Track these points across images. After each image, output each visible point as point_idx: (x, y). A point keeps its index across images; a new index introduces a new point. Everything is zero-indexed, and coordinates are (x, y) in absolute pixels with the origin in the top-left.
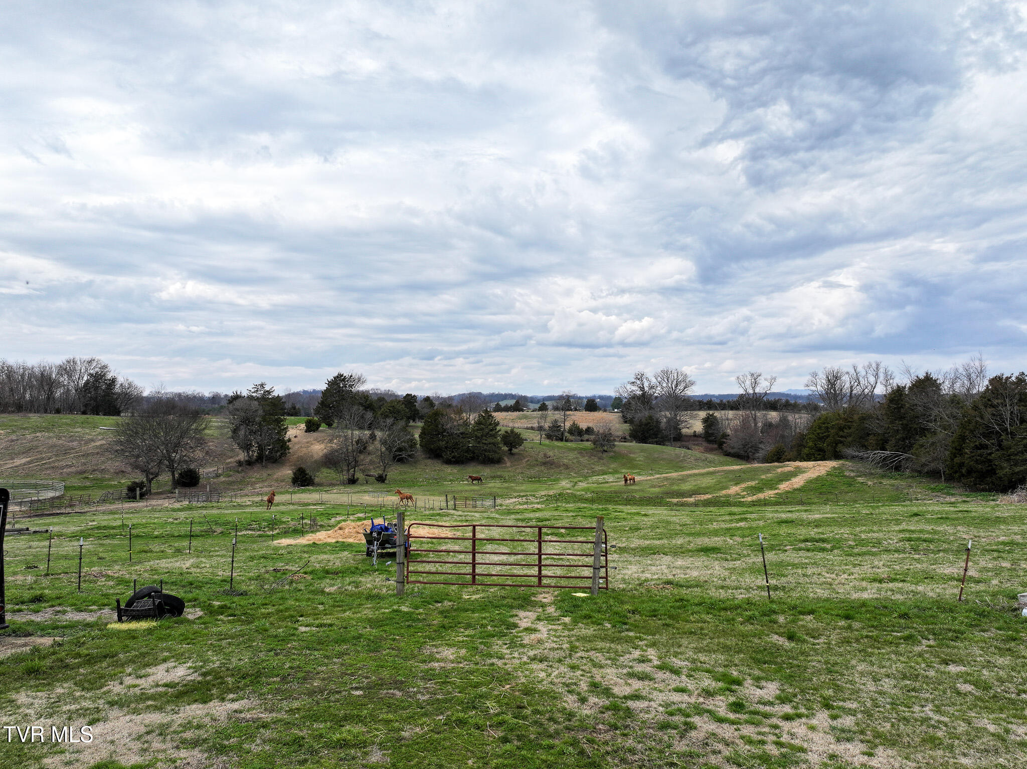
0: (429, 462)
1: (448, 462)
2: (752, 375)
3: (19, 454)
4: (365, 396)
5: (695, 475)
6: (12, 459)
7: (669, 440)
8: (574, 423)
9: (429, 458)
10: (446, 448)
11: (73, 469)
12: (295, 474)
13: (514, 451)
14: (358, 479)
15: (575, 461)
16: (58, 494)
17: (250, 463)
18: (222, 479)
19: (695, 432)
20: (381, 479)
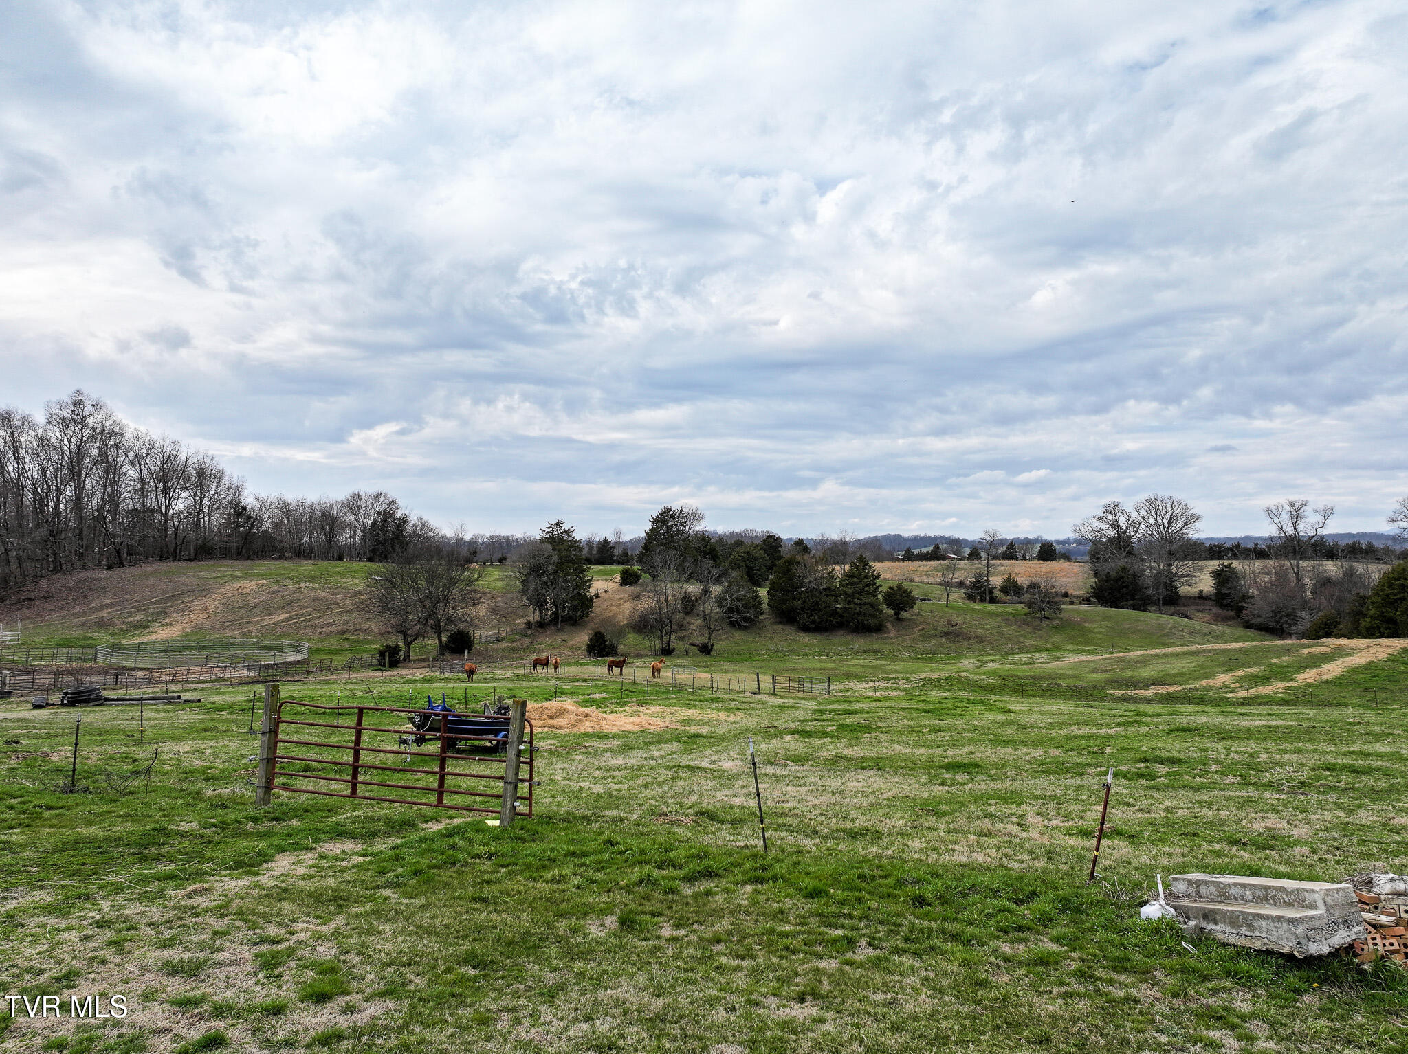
0: (780, 628)
1: (806, 629)
2: (1292, 504)
3: (278, 608)
4: (703, 538)
5: (1166, 655)
6: (271, 614)
7: (1155, 603)
8: (1009, 577)
9: (780, 623)
10: (803, 609)
11: (333, 629)
12: (591, 640)
13: (904, 615)
14: (674, 650)
15: (994, 631)
16: (299, 657)
17: (542, 625)
18: (504, 644)
19: (1201, 591)
20: (706, 650)
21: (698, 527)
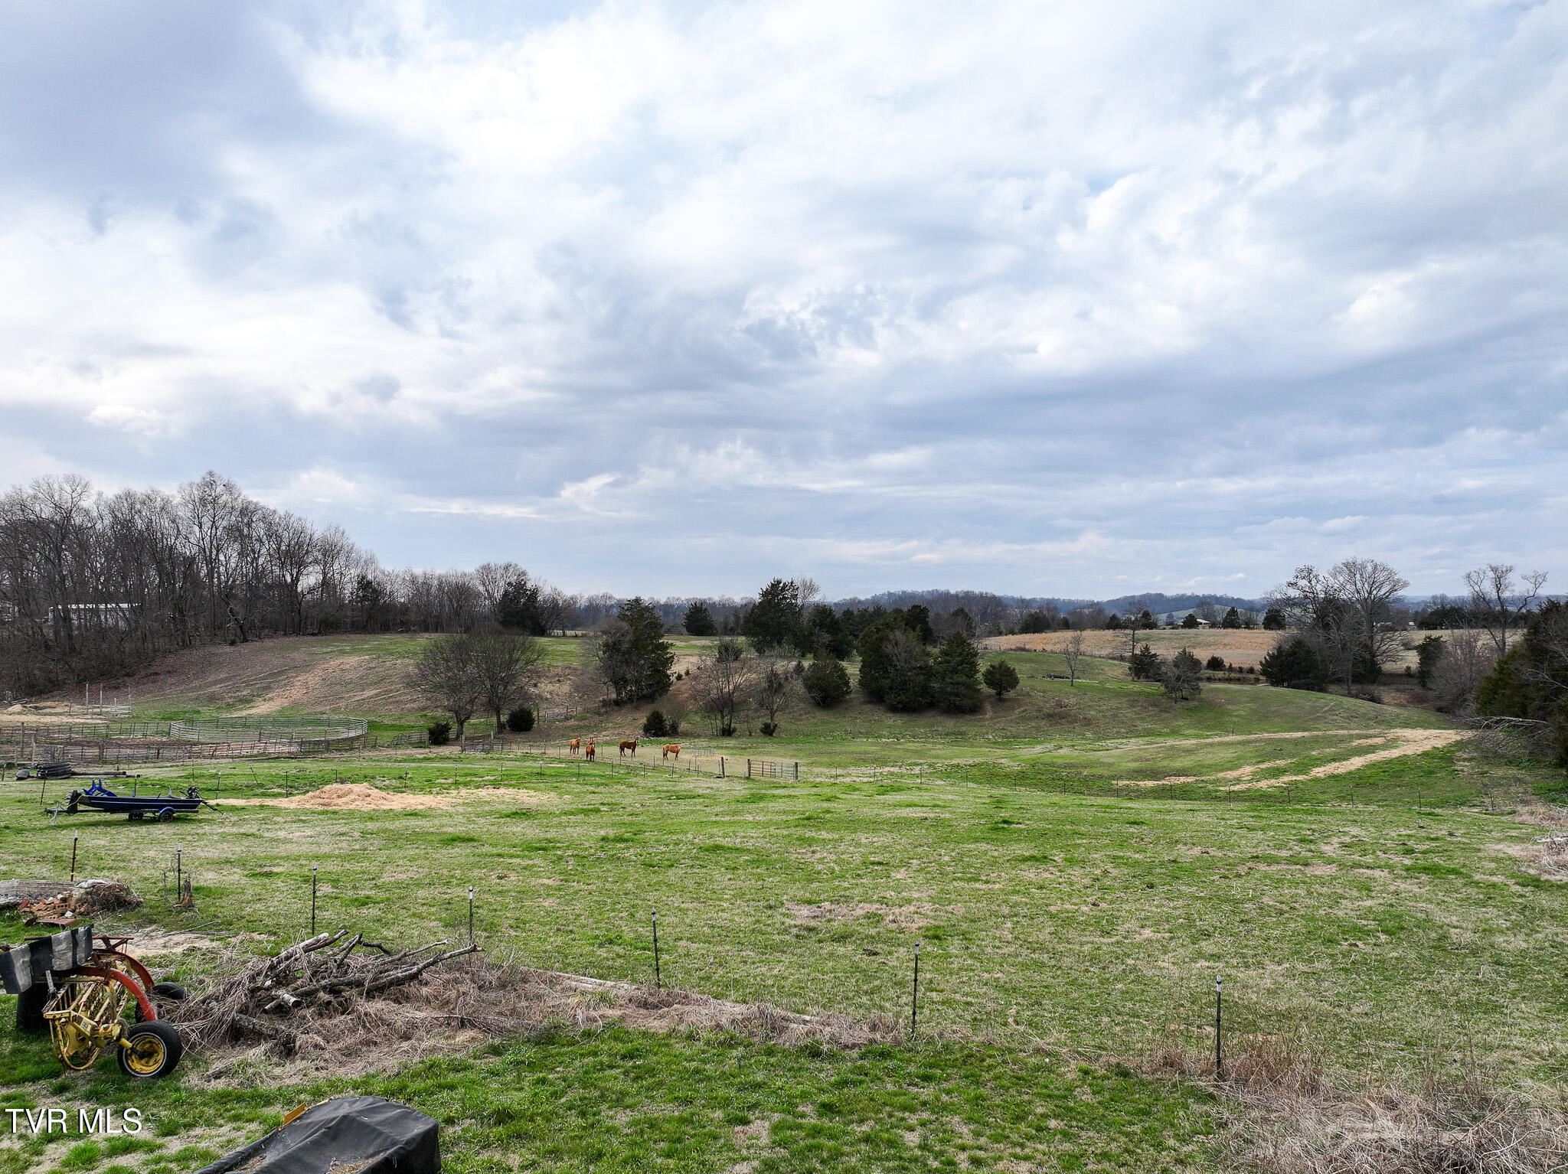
0: (868, 707)
1: (894, 709)
2: (1494, 570)
3: (371, 684)
6: (363, 690)
8: (1184, 651)
9: (870, 702)
11: (415, 705)
12: (648, 720)
13: (1007, 695)
14: (735, 730)
15: (1109, 714)
16: (359, 732)
17: (618, 703)
18: (572, 722)
19: (1408, 668)
20: (768, 731)
21: (816, 598)
